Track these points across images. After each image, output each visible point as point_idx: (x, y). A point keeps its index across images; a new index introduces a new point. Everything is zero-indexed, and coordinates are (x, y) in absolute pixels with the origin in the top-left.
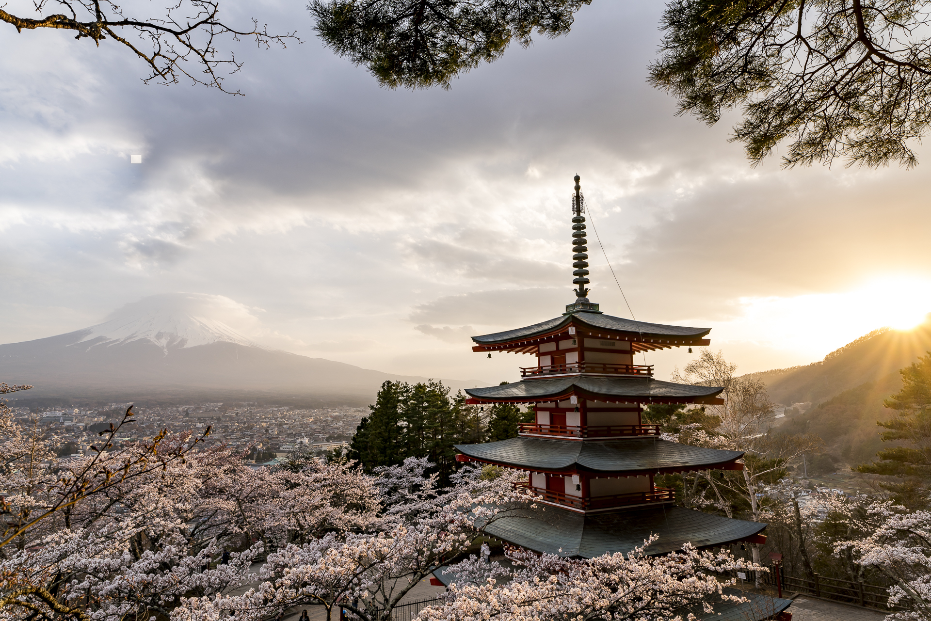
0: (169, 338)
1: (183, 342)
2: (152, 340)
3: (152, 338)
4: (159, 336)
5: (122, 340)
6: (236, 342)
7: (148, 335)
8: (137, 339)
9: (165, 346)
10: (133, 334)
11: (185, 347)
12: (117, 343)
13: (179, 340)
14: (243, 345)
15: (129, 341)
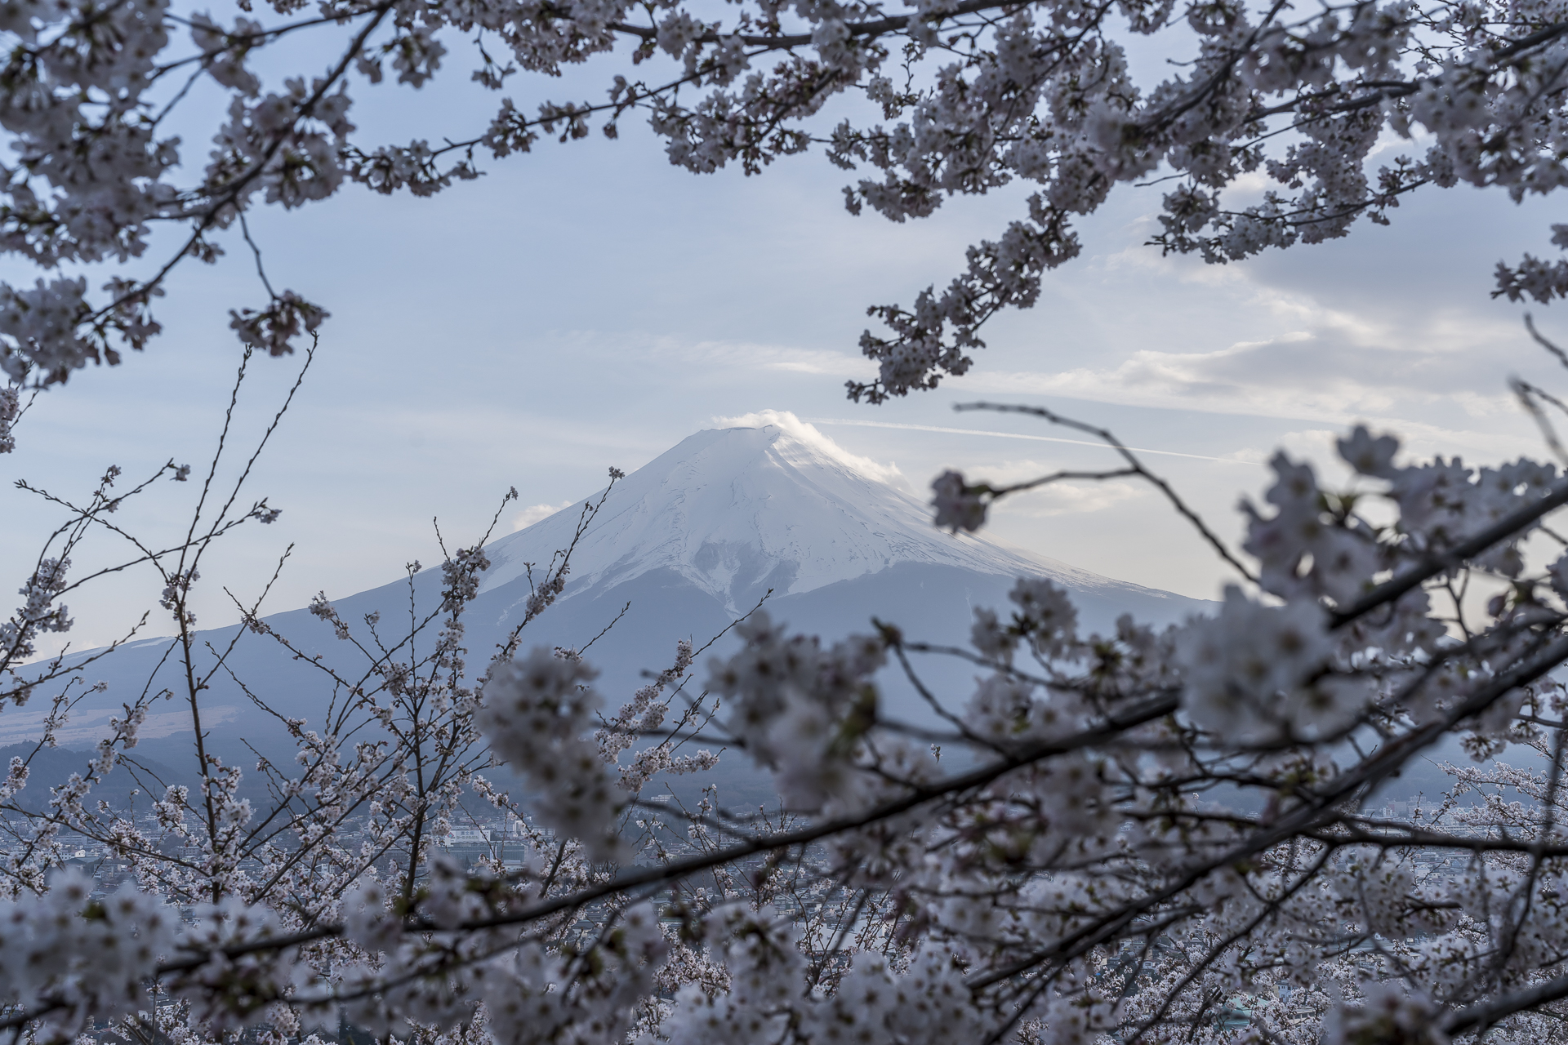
0: (738, 564)
1: (785, 571)
2: (685, 572)
3: (684, 565)
4: (706, 557)
5: (594, 580)
6: (963, 563)
7: (671, 558)
8: (638, 572)
9: (727, 591)
10: (625, 557)
11: (793, 590)
12: (583, 589)
13: (770, 566)
14: (986, 571)
15: (615, 582)
